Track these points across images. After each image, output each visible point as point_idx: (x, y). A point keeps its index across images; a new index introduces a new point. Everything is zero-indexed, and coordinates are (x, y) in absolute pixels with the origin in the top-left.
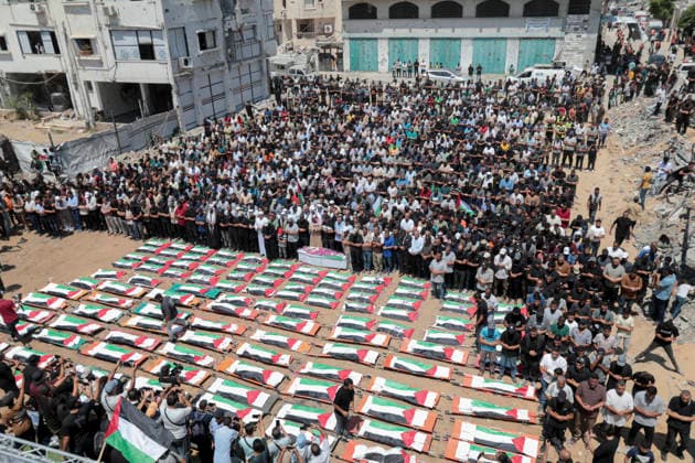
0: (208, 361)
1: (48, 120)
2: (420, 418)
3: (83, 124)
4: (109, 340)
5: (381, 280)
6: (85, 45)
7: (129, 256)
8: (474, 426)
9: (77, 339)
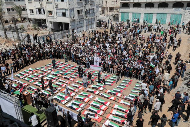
0: (59, 89)
1: (41, 31)
2: (104, 107)
3: (48, 32)
4: (39, 81)
5: (107, 75)
6: (50, 12)
7: (50, 64)
8: (116, 111)
9: (32, 81)
